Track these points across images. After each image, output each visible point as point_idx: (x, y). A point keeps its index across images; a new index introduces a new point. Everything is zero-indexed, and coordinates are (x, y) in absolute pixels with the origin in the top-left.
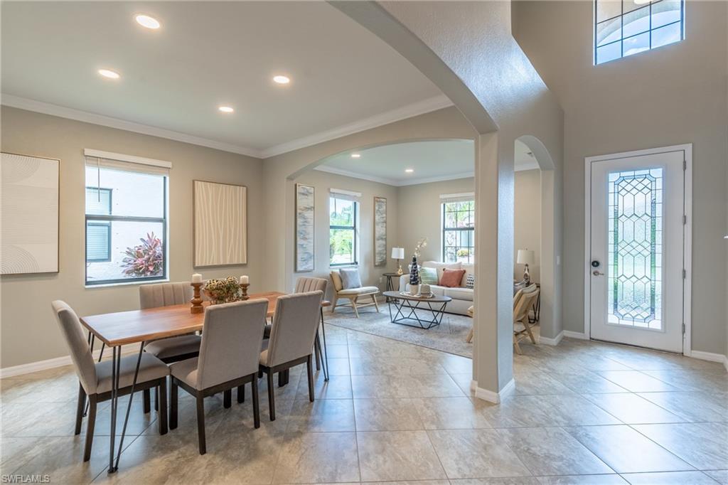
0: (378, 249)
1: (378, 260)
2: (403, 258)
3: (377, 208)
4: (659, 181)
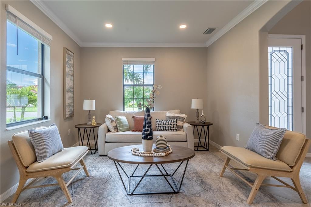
0: (68, 101)
1: (68, 112)
2: (94, 109)
3: (67, 60)
4: (290, 55)
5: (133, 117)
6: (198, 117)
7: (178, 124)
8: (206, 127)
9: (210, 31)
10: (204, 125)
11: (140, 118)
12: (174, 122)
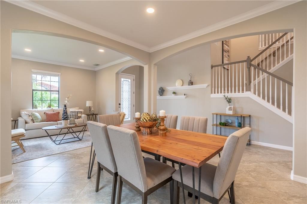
4: (130, 82)
5: (44, 113)
6: (90, 111)
7: (78, 115)
8: (94, 116)
9: (97, 65)
10: (93, 115)
11: (51, 113)
12: (76, 114)
